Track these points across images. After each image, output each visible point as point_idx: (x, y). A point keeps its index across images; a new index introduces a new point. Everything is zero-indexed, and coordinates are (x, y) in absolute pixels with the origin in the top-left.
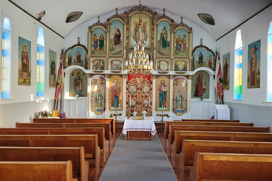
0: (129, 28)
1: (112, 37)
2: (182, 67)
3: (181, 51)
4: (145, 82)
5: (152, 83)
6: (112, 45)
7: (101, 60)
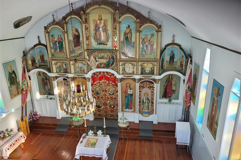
0: (88, 27)
1: (71, 38)
2: (149, 69)
3: (148, 53)
4: (110, 84)
5: (117, 86)
6: (72, 46)
7: (63, 63)
